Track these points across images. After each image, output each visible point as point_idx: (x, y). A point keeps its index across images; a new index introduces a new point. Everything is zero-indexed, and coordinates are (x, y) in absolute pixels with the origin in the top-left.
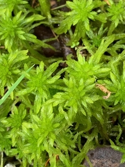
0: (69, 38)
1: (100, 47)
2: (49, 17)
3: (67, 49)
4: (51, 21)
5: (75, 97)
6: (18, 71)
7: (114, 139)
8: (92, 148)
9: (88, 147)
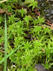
0: (33, 35)
1: (41, 39)
2: (28, 29)
3: (31, 38)
4: (29, 30)
5: (36, 51)
6: (21, 42)
7: (42, 62)
8: (36, 64)
9: (35, 63)
